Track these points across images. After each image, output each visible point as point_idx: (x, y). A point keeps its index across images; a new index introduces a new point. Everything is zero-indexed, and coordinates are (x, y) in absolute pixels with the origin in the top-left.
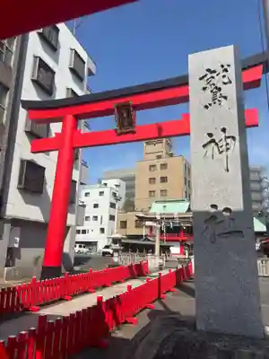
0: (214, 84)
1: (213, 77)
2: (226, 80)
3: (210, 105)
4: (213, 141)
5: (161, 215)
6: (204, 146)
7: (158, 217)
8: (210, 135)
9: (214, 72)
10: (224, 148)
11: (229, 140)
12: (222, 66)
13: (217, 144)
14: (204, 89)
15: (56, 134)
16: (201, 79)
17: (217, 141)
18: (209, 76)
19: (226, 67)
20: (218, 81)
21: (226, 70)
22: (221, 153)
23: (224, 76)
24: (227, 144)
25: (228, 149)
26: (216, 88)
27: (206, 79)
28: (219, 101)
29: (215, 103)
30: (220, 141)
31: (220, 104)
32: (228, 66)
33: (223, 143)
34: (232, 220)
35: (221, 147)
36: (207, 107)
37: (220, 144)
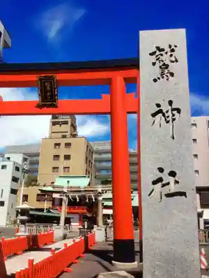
0: (162, 61)
1: (162, 55)
2: (173, 59)
3: (159, 78)
4: (160, 111)
5: (68, 188)
6: (153, 115)
7: (65, 190)
8: (158, 105)
9: (163, 50)
10: (170, 119)
11: (175, 112)
12: (170, 46)
13: (164, 115)
16: (151, 54)
17: (164, 111)
18: (158, 53)
19: (173, 47)
20: (166, 58)
21: (173, 50)
22: (168, 122)
23: (171, 55)
24: (173, 115)
25: (174, 120)
26: (164, 64)
28: (167, 76)
29: (163, 77)
30: (167, 112)
31: (168, 79)
32: (176, 46)
33: (170, 114)
34: (177, 182)
35: (168, 117)
36: (155, 80)
37: (166, 115)
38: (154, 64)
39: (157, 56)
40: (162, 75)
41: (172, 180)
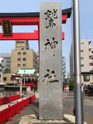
0: (50, 18)
1: (50, 14)
2: (55, 17)
3: (48, 26)
4: (49, 43)
5: (23, 74)
6: (45, 45)
7: (22, 76)
8: (48, 40)
9: (51, 12)
10: (53, 46)
11: (55, 43)
12: (54, 10)
13: (50, 44)
17: (50, 43)
18: (48, 13)
20: (52, 16)
21: (55, 12)
22: (52, 48)
23: (55, 15)
24: (55, 45)
25: (55, 47)
26: (51, 19)
28: (52, 25)
29: (50, 26)
30: (52, 43)
31: (52, 27)
32: (57, 10)
33: (53, 44)
34: (55, 76)
35: (52, 46)
36: (47, 27)
37: (52, 45)
38: (46, 19)
39: (48, 15)
40: (50, 25)
41: (53, 75)
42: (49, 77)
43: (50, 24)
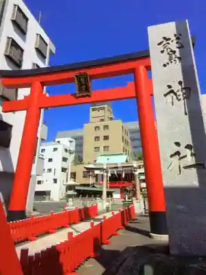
0: (170, 48)
1: (169, 43)
2: (179, 45)
3: (168, 64)
4: (172, 91)
6: (165, 95)
8: (169, 87)
9: (169, 39)
10: (181, 97)
12: (175, 35)
13: (175, 94)
14: (162, 52)
15: (25, 97)
16: (159, 44)
17: (175, 91)
18: (164, 43)
19: (178, 36)
20: (173, 46)
21: (178, 38)
22: (179, 100)
23: (177, 43)
24: (184, 94)
25: (185, 98)
26: (171, 51)
27: (162, 45)
28: (175, 60)
29: (171, 62)
30: (178, 91)
31: (175, 63)
33: (180, 93)
35: (179, 96)
36: (165, 65)
37: (178, 94)
39: (164, 45)
42: (180, 159)
43: (170, 59)
